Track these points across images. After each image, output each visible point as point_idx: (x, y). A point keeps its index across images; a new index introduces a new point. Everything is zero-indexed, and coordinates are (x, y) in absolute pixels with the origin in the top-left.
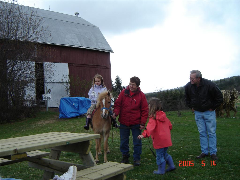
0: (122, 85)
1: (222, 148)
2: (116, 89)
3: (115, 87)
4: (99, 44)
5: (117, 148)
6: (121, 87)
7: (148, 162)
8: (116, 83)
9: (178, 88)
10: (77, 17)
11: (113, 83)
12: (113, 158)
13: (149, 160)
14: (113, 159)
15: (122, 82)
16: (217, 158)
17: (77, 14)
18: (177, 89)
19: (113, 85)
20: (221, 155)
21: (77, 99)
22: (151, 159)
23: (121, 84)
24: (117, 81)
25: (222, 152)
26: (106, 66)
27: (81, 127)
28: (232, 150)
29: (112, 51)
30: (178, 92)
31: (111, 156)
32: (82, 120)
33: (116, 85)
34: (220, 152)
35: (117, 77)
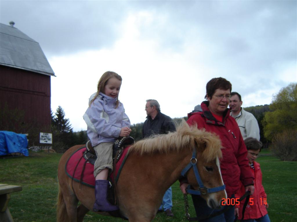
0: (65, 118)
1: (179, 202)
2: (57, 122)
3: (55, 119)
4: (38, 64)
5: (50, 200)
6: (64, 120)
7: (87, 220)
8: (57, 115)
9: (134, 124)
10: (13, 27)
11: (53, 115)
12: (44, 213)
13: (89, 216)
14: (44, 215)
15: (65, 114)
16: (172, 214)
17: (13, 23)
18: (133, 126)
19: (53, 117)
20: (177, 210)
21: (3, 134)
22: (91, 215)
23: (63, 117)
24: (58, 112)
25: (178, 206)
26: (44, 93)
27: (5, 171)
28: (191, 205)
29: (53, 75)
30: (134, 130)
31: (41, 211)
32: (7, 161)
33: (57, 117)
34: (176, 206)
35: (59, 107)
